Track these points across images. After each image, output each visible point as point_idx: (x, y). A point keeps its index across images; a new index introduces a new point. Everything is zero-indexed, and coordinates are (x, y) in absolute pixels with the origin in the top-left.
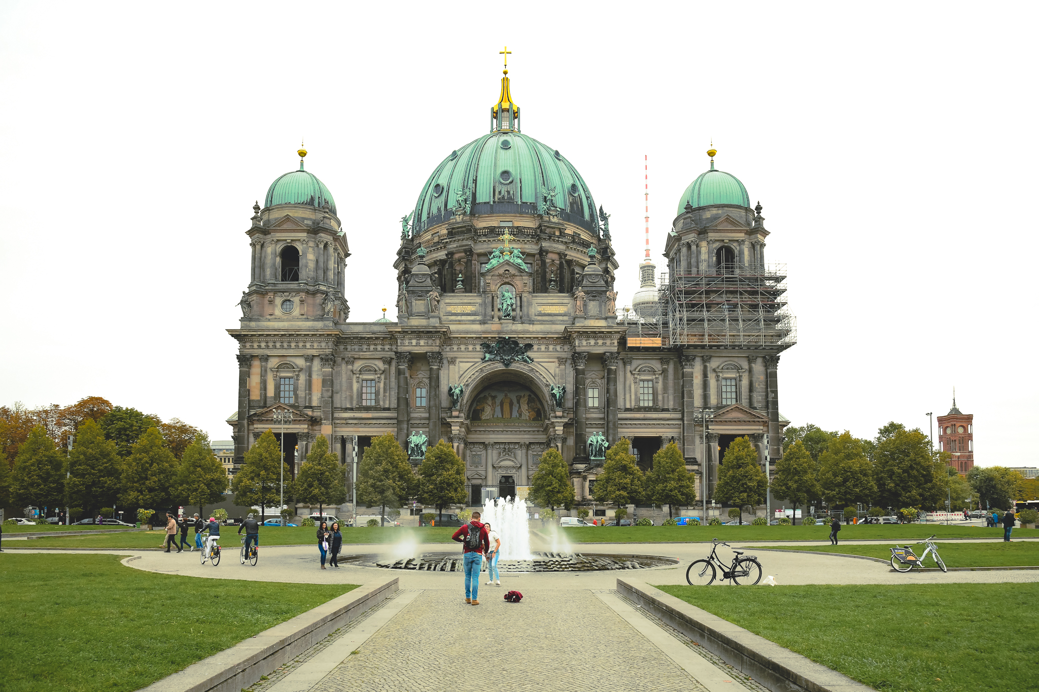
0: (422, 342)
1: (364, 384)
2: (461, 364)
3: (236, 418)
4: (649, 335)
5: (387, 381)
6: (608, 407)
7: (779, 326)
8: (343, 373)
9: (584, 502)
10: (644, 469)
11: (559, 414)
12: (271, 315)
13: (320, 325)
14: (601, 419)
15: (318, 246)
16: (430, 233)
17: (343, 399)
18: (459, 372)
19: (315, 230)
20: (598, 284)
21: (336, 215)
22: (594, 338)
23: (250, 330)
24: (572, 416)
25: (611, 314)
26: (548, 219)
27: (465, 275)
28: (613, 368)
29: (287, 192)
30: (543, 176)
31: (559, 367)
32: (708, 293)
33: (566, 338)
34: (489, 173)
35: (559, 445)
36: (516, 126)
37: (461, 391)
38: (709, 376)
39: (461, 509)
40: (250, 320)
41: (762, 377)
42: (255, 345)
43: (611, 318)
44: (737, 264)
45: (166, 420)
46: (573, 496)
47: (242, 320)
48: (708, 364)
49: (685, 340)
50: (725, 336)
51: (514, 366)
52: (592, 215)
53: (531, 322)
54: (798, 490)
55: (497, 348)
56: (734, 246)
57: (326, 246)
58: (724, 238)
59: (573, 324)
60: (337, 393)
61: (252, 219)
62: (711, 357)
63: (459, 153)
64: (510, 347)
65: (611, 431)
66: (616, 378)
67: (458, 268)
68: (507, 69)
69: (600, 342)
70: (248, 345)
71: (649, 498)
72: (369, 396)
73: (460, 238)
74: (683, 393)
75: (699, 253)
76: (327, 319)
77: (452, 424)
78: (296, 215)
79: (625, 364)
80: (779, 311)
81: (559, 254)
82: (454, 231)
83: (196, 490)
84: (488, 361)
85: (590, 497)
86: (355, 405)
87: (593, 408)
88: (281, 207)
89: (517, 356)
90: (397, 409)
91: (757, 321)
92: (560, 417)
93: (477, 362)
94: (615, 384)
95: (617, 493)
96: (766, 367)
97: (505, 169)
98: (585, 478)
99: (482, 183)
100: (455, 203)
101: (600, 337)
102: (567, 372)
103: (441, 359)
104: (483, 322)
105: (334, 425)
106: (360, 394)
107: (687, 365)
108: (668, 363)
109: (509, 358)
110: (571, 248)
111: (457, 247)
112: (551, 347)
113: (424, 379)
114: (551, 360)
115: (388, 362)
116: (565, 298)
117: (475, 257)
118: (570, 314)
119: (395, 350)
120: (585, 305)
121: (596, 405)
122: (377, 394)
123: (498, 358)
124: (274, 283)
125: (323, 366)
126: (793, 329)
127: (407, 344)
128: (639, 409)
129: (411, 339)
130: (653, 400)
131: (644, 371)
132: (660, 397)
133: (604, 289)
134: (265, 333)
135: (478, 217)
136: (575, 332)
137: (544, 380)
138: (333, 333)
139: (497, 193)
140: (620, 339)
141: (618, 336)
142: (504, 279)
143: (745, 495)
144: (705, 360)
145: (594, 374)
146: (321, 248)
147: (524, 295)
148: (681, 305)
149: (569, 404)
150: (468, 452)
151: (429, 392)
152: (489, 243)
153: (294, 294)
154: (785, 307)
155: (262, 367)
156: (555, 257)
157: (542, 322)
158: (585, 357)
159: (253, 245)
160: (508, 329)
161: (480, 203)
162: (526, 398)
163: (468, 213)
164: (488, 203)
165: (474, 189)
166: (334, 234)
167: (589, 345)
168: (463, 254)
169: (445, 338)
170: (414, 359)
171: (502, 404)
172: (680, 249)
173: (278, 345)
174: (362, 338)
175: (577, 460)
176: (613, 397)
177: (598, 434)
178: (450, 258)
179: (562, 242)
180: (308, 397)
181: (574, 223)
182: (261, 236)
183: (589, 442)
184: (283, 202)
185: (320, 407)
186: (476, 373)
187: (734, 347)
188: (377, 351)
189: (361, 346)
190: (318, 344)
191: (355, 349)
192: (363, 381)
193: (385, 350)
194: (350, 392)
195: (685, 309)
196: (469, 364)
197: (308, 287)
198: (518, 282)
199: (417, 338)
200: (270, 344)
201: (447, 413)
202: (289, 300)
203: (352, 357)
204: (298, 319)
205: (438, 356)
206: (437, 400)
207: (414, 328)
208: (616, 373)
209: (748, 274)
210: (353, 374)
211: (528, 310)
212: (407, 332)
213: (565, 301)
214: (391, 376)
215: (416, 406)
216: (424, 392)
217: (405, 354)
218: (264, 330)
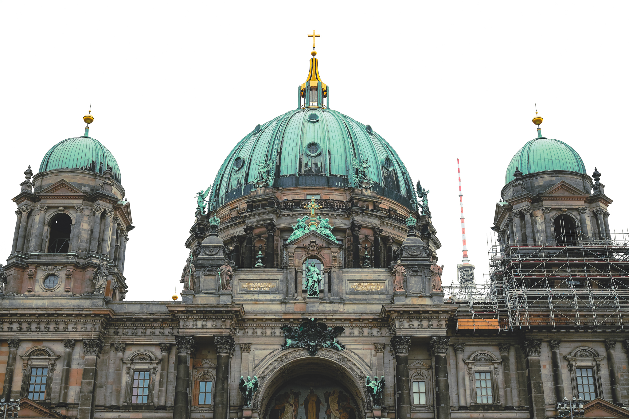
0: (209, 324)
1: (136, 377)
2: (257, 352)
4: (484, 316)
5: (165, 373)
6: (438, 404)
8: (111, 362)
11: (377, 413)
12: (29, 291)
13: (88, 304)
15: (94, 214)
16: (228, 208)
17: (108, 394)
18: (254, 361)
19: (93, 197)
20: (420, 257)
21: (120, 183)
22: (418, 319)
23: (0, 309)
24: (393, 416)
25: (438, 292)
26: (360, 192)
27: (266, 252)
28: (442, 355)
29: (65, 157)
30: (354, 149)
31: (375, 355)
32: (549, 266)
33: (384, 320)
34: (295, 145)
36: (325, 103)
37: (256, 385)
38: (560, 364)
41: (624, 367)
42: (6, 327)
43: (436, 295)
44: (580, 234)
48: (557, 351)
49: (527, 322)
50: (574, 315)
51: (321, 354)
52: (409, 191)
53: (342, 302)
55: (300, 332)
56: (574, 215)
57: (104, 215)
58: (562, 207)
59: (392, 303)
60: (101, 387)
61: (22, 185)
62: (560, 342)
63: (263, 128)
64: (316, 330)
66: (446, 368)
67: (258, 245)
69: (425, 323)
72: (140, 392)
73: (260, 211)
74: (529, 386)
75: (534, 223)
76: (97, 297)
78: (73, 181)
79: (456, 351)
81: (373, 229)
82: (254, 204)
84: (289, 347)
86: (122, 402)
87: (420, 406)
88: (56, 172)
89: (325, 342)
90: (174, 408)
91: (611, 298)
92: (379, 417)
93: (276, 349)
94: (446, 376)
97: (313, 141)
99: (287, 155)
101: (425, 318)
102: (386, 361)
103: (232, 345)
104: (284, 302)
106: (130, 388)
107: (532, 351)
108: (508, 350)
109: (315, 343)
110: (387, 223)
111: (257, 221)
112: (366, 331)
113: (210, 370)
114: (366, 347)
115: (168, 348)
116: (381, 274)
117: (277, 232)
118: (388, 292)
119: (177, 334)
120: (405, 281)
121: (423, 402)
122: (151, 388)
123: (302, 345)
124: (38, 255)
125: (86, 353)
127: (191, 326)
128: (477, 407)
129: (195, 320)
130: (494, 396)
131: (480, 360)
132: (501, 392)
133: (427, 263)
134: (19, 312)
135: (282, 190)
136: (395, 311)
137: (358, 372)
138: (102, 312)
139: (303, 165)
140: (448, 320)
141: (447, 316)
142: (310, 252)
144: (553, 346)
145: (419, 363)
146: (97, 217)
147: (333, 270)
148: (519, 280)
149: (390, 401)
151: (215, 386)
152: (294, 217)
153: (60, 267)
155: (10, 354)
156: (369, 232)
157: (354, 302)
158: (407, 342)
159: (19, 213)
160: (314, 309)
161: (284, 176)
162: (337, 395)
163: (271, 185)
164: (294, 175)
165: (278, 162)
166: (114, 201)
167: (411, 327)
168: (264, 229)
169: (238, 320)
170: (200, 345)
171: (306, 403)
172: (512, 219)
173: (33, 327)
174: (137, 320)
176: (444, 392)
178: (249, 233)
179: (376, 216)
180: (63, 392)
181: (389, 197)
182: (30, 203)
184: (60, 167)
185: (78, 404)
186: (274, 363)
187: (586, 329)
188: (154, 336)
189: (136, 329)
190: (82, 326)
191: (128, 333)
192: (134, 372)
193: (164, 335)
194: (117, 386)
195: (523, 285)
196: (266, 352)
197: (78, 260)
198: (326, 256)
199: (203, 318)
200: (24, 326)
201: (237, 413)
202: (54, 275)
203: (123, 343)
204: (61, 296)
205: (228, 341)
206: (225, 395)
207: (200, 307)
208: (445, 363)
209: (593, 244)
210: (124, 363)
211: (338, 288)
212: (192, 311)
213: (382, 277)
214: (169, 367)
215: (199, 404)
216: (210, 386)
217: (187, 339)
218: (17, 309)
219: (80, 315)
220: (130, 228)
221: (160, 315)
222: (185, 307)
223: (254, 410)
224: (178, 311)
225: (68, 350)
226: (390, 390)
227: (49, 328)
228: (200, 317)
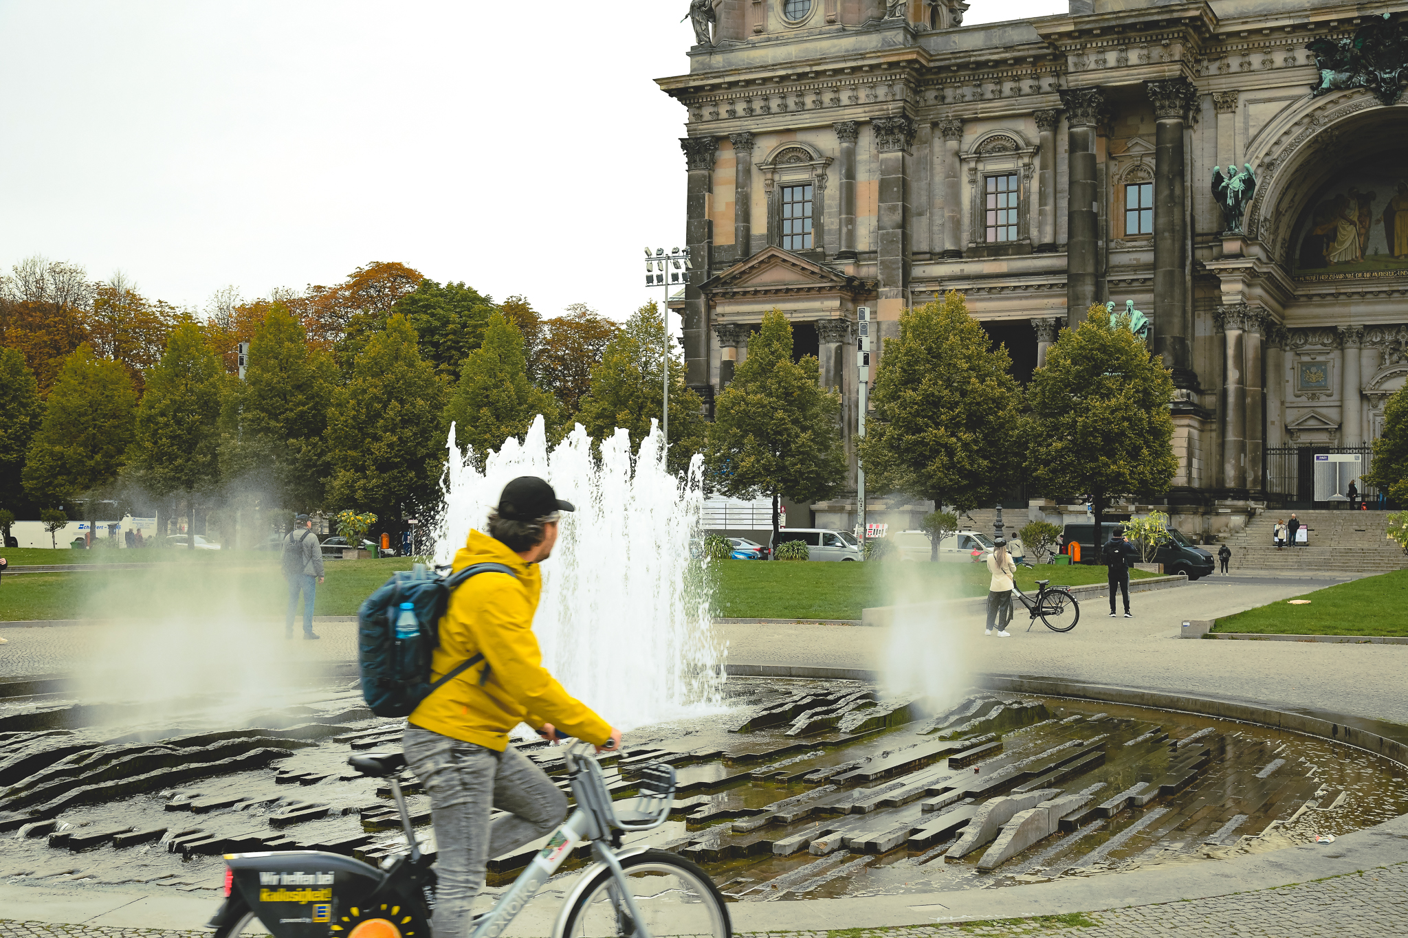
0: (1133, 56)
1: (991, 188)
2: (1252, 109)
3: (683, 296)
5: (1049, 173)
8: (937, 161)
12: (758, 32)
13: (873, 44)
17: (936, 228)
18: (1246, 129)
23: (706, 75)
42: (723, 110)
47: (693, 53)
55: (1356, 51)
60: (920, 214)
64: (1396, 43)
70: (706, 112)
72: (1002, 218)
76: (891, 27)
77: (1223, 277)
84: (1328, 90)
86: (965, 242)
90: (1069, 246)
93: (1299, 97)
103: (1192, 99)
105: (911, 297)
106: (981, 213)
109: (1395, 74)
113: (1146, 160)
115: (1049, 121)
119: (1065, 87)
122: (1023, 209)
123: (1362, 79)
125: (882, 145)
127: (1092, 66)
129: (1102, 50)
134: (744, 78)
138: (902, 58)
150: (1277, 357)
151: (1159, 194)
155: (737, 164)
169: (1204, 40)
170: (1115, 105)
171: (1389, 218)
173: (774, 104)
174: (980, 65)
180: (844, 230)
185: (875, 252)
186: (1294, 129)
188: (1020, 96)
189: (979, 86)
190: (868, 91)
191: (963, 96)
192: (986, 178)
193: (1041, 91)
194: (953, 211)
196: (1275, 107)
199: (1118, 44)
200: (757, 105)
201: (1211, 247)
203: (957, 118)
204: (821, 35)
205: (1178, 91)
206: (1177, 211)
207: (1108, 19)
210: (962, 160)
212: (1089, 31)
214: (1058, 160)
215: (1126, 235)
216: (1148, 195)
217: (1085, 95)
218: (737, 71)
219: (860, 68)
221: (1028, 49)
222: (1075, 24)
223: (1250, 239)
224: (1061, 35)
225: (845, 145)
227: (803, 104)
228: (1110, 43)
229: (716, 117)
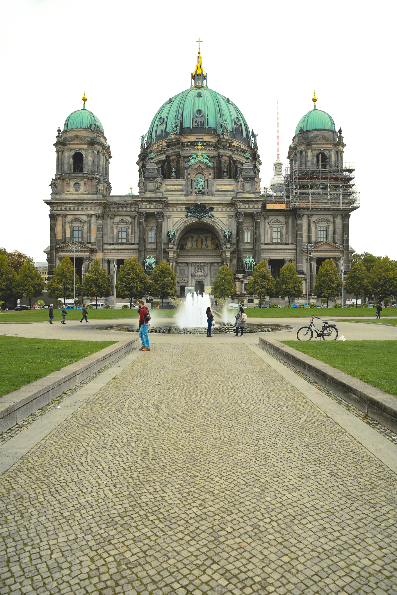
0: (152, 206)
1: (120, 230)
2: (174, 219)
3: (49, 249)
4: (278, 202)
5: (133, 228)
6: (255, 242)
7: (350, 197)
8: (108, 224)
9: (242, 295)
10: (275, 277)
11: (228, 246)
12: (67, 191)
13: (96, 197)
14: (251, 249)
15: (94, 152)
16: (157, 145)
17: (108, 238)
18: (173, 223)
19: (92, 143)
20: (250, 174)
21: (103, 134)
22: (248, 204)
23: (56, 200)
24: (235, 247)
25: (257, 191)
26: (222, 137)
27: (176, 169)
28: (258, 221)
29: (76, 122)
30: (220, 112)
31: (228, 220)
32: (311, 179)
33: (232, 204)
34: (190, 111)
35: (228, 263)
36: (205, 84)
37: (174, 234)
38: (311, 225)
39: (174, 299)
40: (56, 194)
41: (341, 226)
42: (59, 208)
43: (257, 193)
44: (328, 163)
45: (9, 251)
46: (236, 292)
47: (51, 194)
48: (310, 219)
49: (298, 206)
50: (320, 203)
51: (204, 220)
52: (247, 135)
53: (213, 195)
54: (359, 288)
55: (194, 210)
56: (326, 153)
57: (98, 152)
58: (320, 148)
59: (236, 196)
60: (105, 235)
61: (56, 137)
62: (312, 215)
63: (173, 99)
64: (201, 209)
65: (257, 256)
66: (259, 226)
67: (172, 165)
68: (200, 51)
69: (251, 206)
70: (55, 208)
71: (277, 293)
72: (123, 237)
73: (173, 148)
74: (297, 235)
75: (307, 156)
76: (100, 194)
77: (169, 252)
78: (81, 135)
79: (265, 218)
80: (350, 189)
81: (229, 157)
82: (170, 144)
83: (27, 290)
84: (189, 217)
85: (245, 292)
86: (115, 242)
87: (247, 243)
88: (73, 130)
89: (205, 214)
90: (139, 244)
91: (338, 194)
92: (229, 248)
93: (183, 218)
94: (259, 230)
95: (260, 290)
96: (343, 220)
97: (199, 109)
98: (242, 282)
99: (186, 116)
100: (170, 128)
101: (251, 204)
102: (233, 223)
103: (163, 216)
104: (186, 195)
105: (104, 253)
106: (118, 236)
107: (299, 219)
108: (289, 218)
109: (201, 215)
110: (236, 154)
111: (172, 153)
112: (224, 209)
113: (154, 227)
114: (224, 216)
115: (134, 217)
116: (232, 181)
117: (182, 158)
119: (137, 211)
120: (243, 186)
121: (249, 241)
122: (127, 235)
123: (195, 215)
124: (69, 174)
125: (97, 220)
126: (358, 199)
127: (144, 208)
128: (272, 244)
129: (146, 205)
130: (280, 239)
131: (275, 223)
132: (284, 237)
133: (254, 176)
134: (65, 202)
135: (184, 136)
136: (237, 201)
137: (220, 228)
138: (102, 201)
139: (194, 122)
140: (262, 205)
141: (261, 203)
142: (198, 171)
143: (330, 291)
144: (309, 216)
145: (247, 224)
146: (95, 154)
147: (209, 180)
148: (296, 186)
150: (178, 268)
151: (156, 235)
152: (190, 150)
153: (80, 180)
154: (354, 187)
155: (63, 221)
156: (227, 158)
157: (219, 195)
158: (243, 214)
159: (57, 152)
160: (200, 199)
161: (185, 128)
162: (210, 238)
163: (178, 133)
164: (189, 128)
165: (181, 120)
166: (103, 145)
167: (245, 208)
168: (175, 157)
169: (165, 204)
170: (148, 216)
171: (197, 241)
172: (296, 154)
173: (72, 208)
174: (119, 204)
175: (238, 272)
176: (258, 237)
177: (249, 257)
178: (168, 159)
179: (230, 150)
180: (88, 237)
181: (237, 140)
182: (62, 147)
183: (245, 262)
184: (74, 127)
185: (96, 243)
186: (182, 224)
187: (325, 209)
188: (127, 212)
189: (118, 208)
190: (94, 208)
191: (115, 210)
192: (120, 228)
193: (132, 211)
194: (112, 235)
195: (298, 188)
196: (178, 219)
197: (88, 176)
198: (206, 173)
200: (68, 208)
201: (166, 246)
202: (78, 183)
203: (113, 215)
204: (83, 194)
205: (161, 214)
206: (160, 238)
207: (148, 199)
208: (259, 224)
209: (333, 168)
210: (114, 224)
211: (211, 188)
212: (143, 200)
213: (232, 183)
214: (135, 226)
215: (149, 242)
216: (154, 234)
217: (142, 213)
218: (64, 200)
219: (92, 202)
220: (110, 157)
221: (129, 202)
222: (141, 198)
223: (174, 245)
224: (138, 200)
225: (89, 219)
226: (234, 236)
227: (79, 209)
228: (148, 203)
229: (57, 210)
